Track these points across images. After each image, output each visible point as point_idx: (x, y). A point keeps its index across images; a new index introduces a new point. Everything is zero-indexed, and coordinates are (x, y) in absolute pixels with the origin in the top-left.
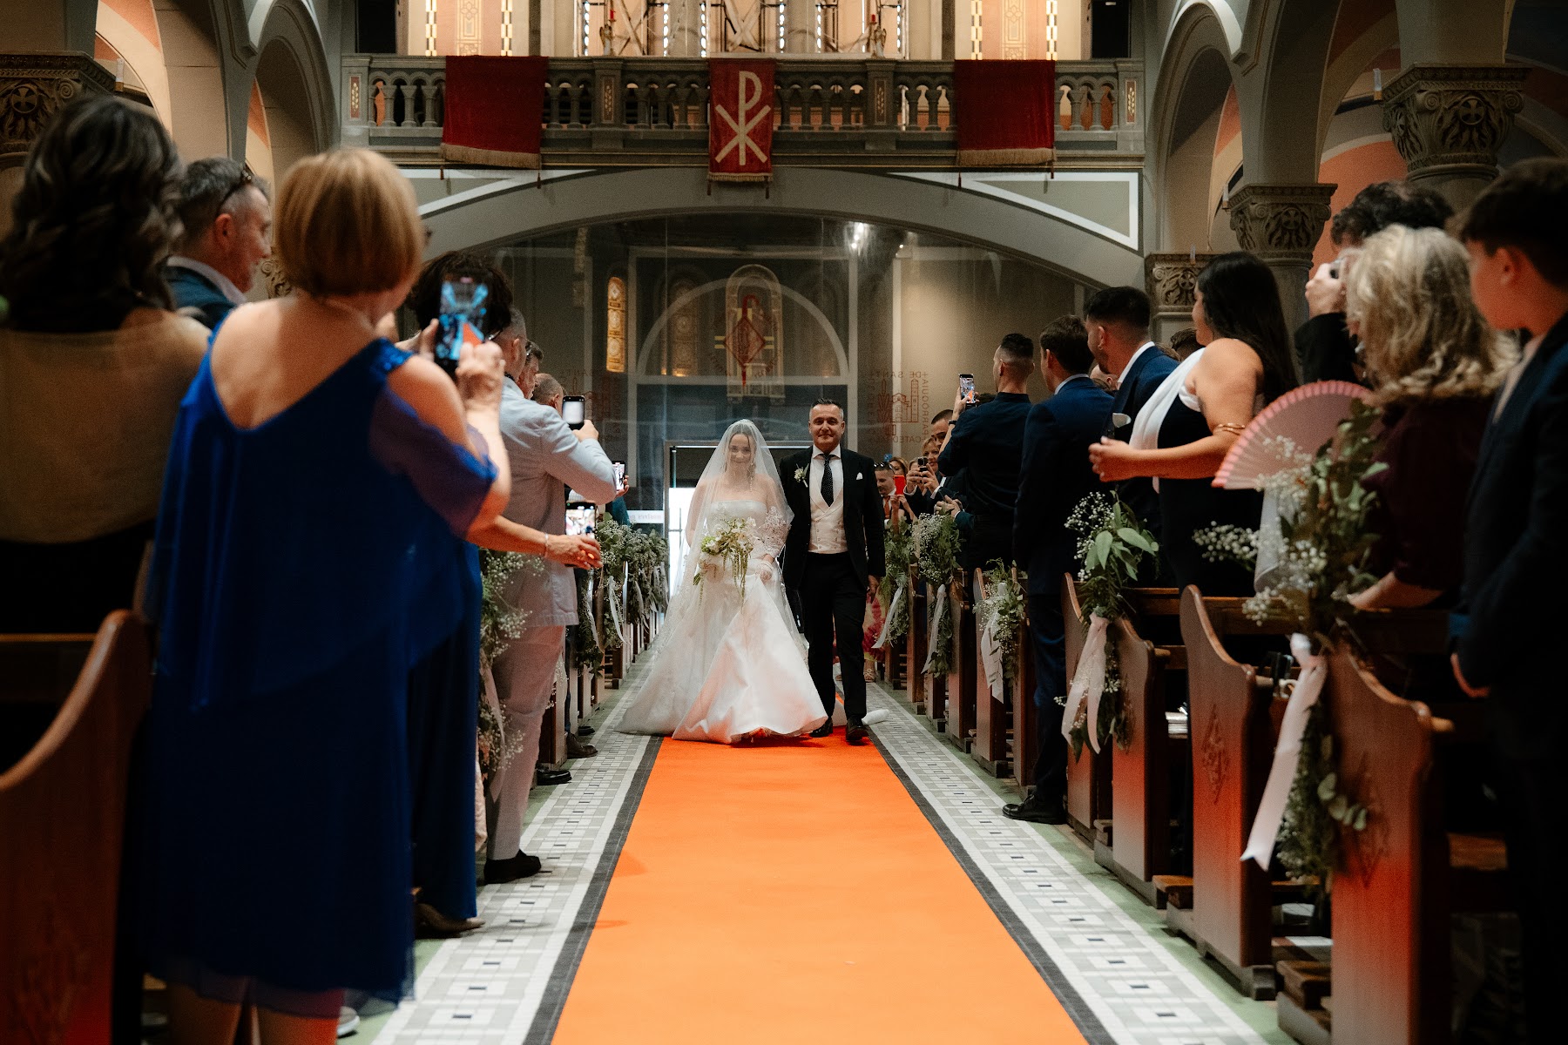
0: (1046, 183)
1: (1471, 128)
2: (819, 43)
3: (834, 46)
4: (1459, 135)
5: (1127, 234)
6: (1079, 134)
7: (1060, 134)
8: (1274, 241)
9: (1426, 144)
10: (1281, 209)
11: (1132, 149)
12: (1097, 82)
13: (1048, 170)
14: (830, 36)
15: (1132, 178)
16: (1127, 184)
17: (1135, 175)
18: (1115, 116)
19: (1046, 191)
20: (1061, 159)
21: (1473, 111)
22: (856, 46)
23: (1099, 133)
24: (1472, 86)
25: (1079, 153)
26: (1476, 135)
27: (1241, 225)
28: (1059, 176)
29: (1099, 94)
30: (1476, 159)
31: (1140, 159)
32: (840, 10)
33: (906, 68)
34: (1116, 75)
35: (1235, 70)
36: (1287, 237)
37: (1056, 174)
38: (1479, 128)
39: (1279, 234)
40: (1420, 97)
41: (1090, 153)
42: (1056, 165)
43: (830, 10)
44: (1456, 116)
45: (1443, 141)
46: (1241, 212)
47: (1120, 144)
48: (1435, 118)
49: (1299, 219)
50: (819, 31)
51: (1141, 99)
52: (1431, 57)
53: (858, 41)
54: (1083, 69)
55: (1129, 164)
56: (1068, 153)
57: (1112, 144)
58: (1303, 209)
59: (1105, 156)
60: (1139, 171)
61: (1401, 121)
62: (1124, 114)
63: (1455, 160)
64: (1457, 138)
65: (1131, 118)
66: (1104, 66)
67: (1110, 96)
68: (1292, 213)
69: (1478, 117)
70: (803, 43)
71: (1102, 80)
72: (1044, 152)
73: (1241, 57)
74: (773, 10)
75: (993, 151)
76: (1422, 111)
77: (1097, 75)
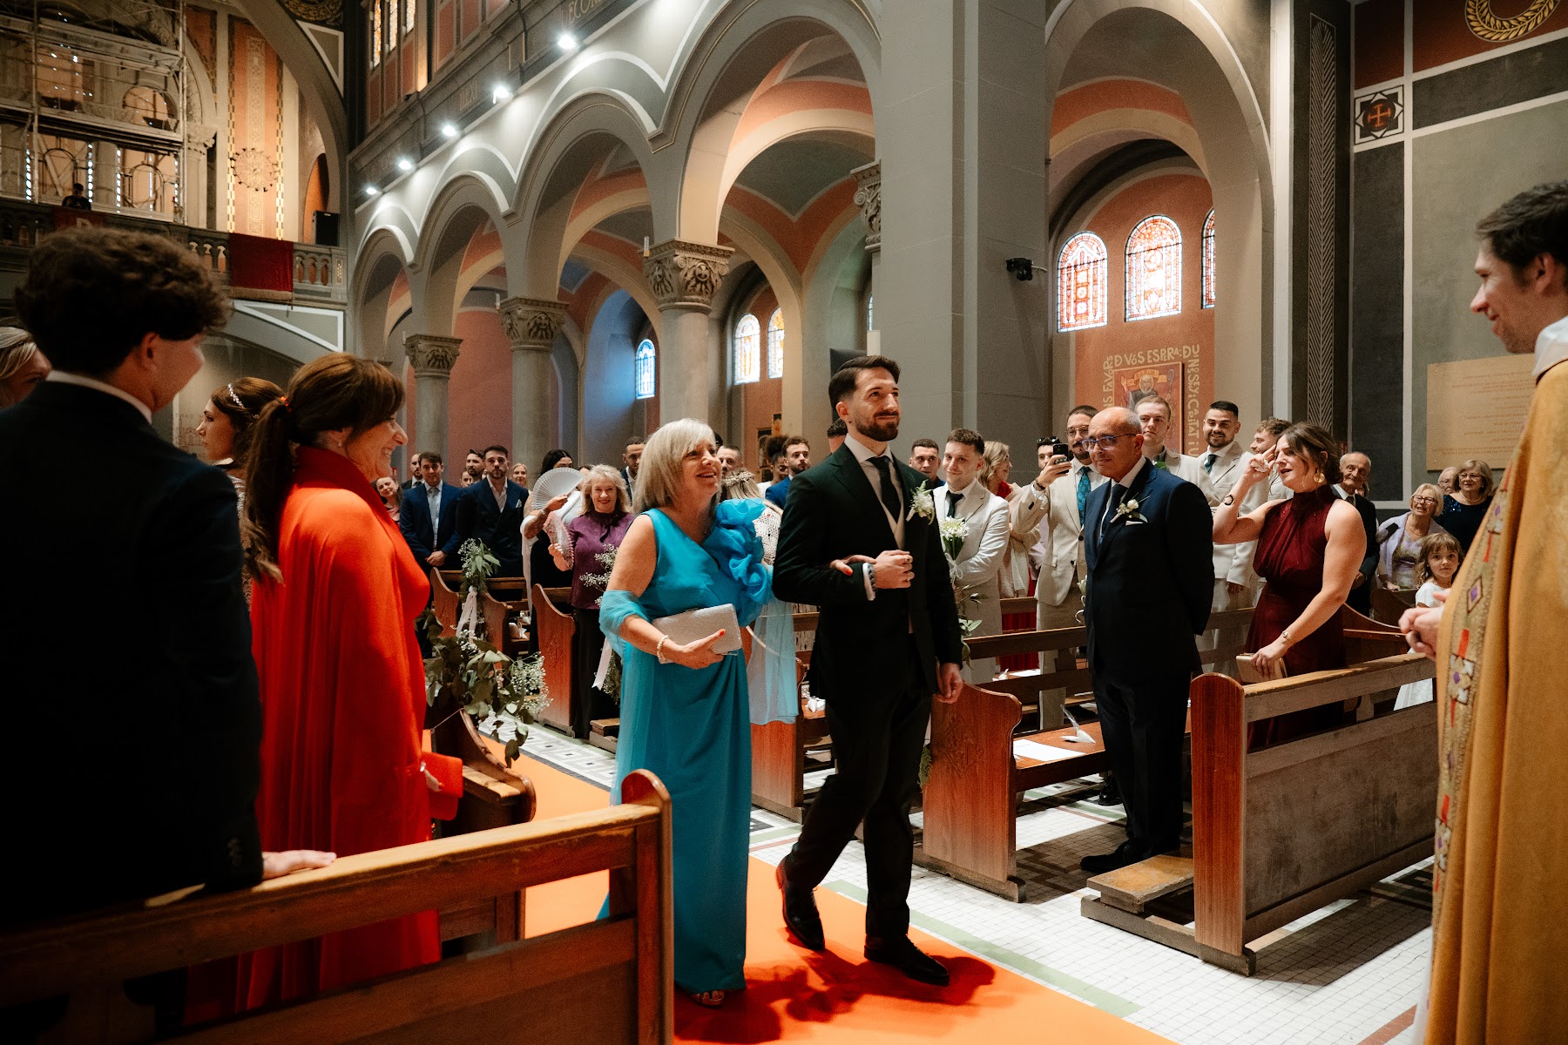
0: (288, 312)
1: (542, 329)
2: (119, 198)
3: (130, 201)
4: (536, 332)
5: (336, 345)
6: (307, 285)
7: (296, 284)
8: (431, 364)
9: (521, 335)
10: (435, 348)
11: (340, 297)
12: (319, 258)
13: (289, 305)
14: (127, 195)
15: (340, 315)
16: (336, 318)
17: (342, 313)
18: (330, 278)
19: (287, 316)
20: (297, 299)
21: (543, 322)
22: (146, 204)
23: (319, 286)
24: (543, 309)
25: (308, 297)
26: (544, 333)
27: (412, 354)
28: (296, 309)
29: (320, 265)
30: (544, 344)
31: (345, 304)
32: (134, 180)
33: (197, 233)
34: (330, 255)
35: (408, 271)
36: (437, 363)
37: (294, 307)
38: (546, 330)
39: (433, 361)
40: (519, 312)
41: (315, 298)
42: (294, 302)
43: (127, 179)
44: (535, 323)
45: (529, 334)
46: (412, 347)
47: (332, 295)
48: (526, 323)
49: (444, 354)
50: (119, 190)
51: (345, 270)
52: (524, 293)
53: (147, 201)
54: (311, 249)
55: (339, 307)
56: (301, 296)
57: (328, 294)
58: (446, 349)
59: (324, 300)
60: (344, 311)
61: (509, 321)
62: (335, 279)
63: (535, 344)
64: (536, 333)
65: (339, 281)
66: (323, 249)
67: (326, 266)
68: (441, 350)
69: (545, 325)
70: (107, 196)
71: (323, 257)
72: (287, 294)
73: (412, 266)
74: (84, 171)
75: (255, 290)
76: (520, 319)
77: (320, 254)
